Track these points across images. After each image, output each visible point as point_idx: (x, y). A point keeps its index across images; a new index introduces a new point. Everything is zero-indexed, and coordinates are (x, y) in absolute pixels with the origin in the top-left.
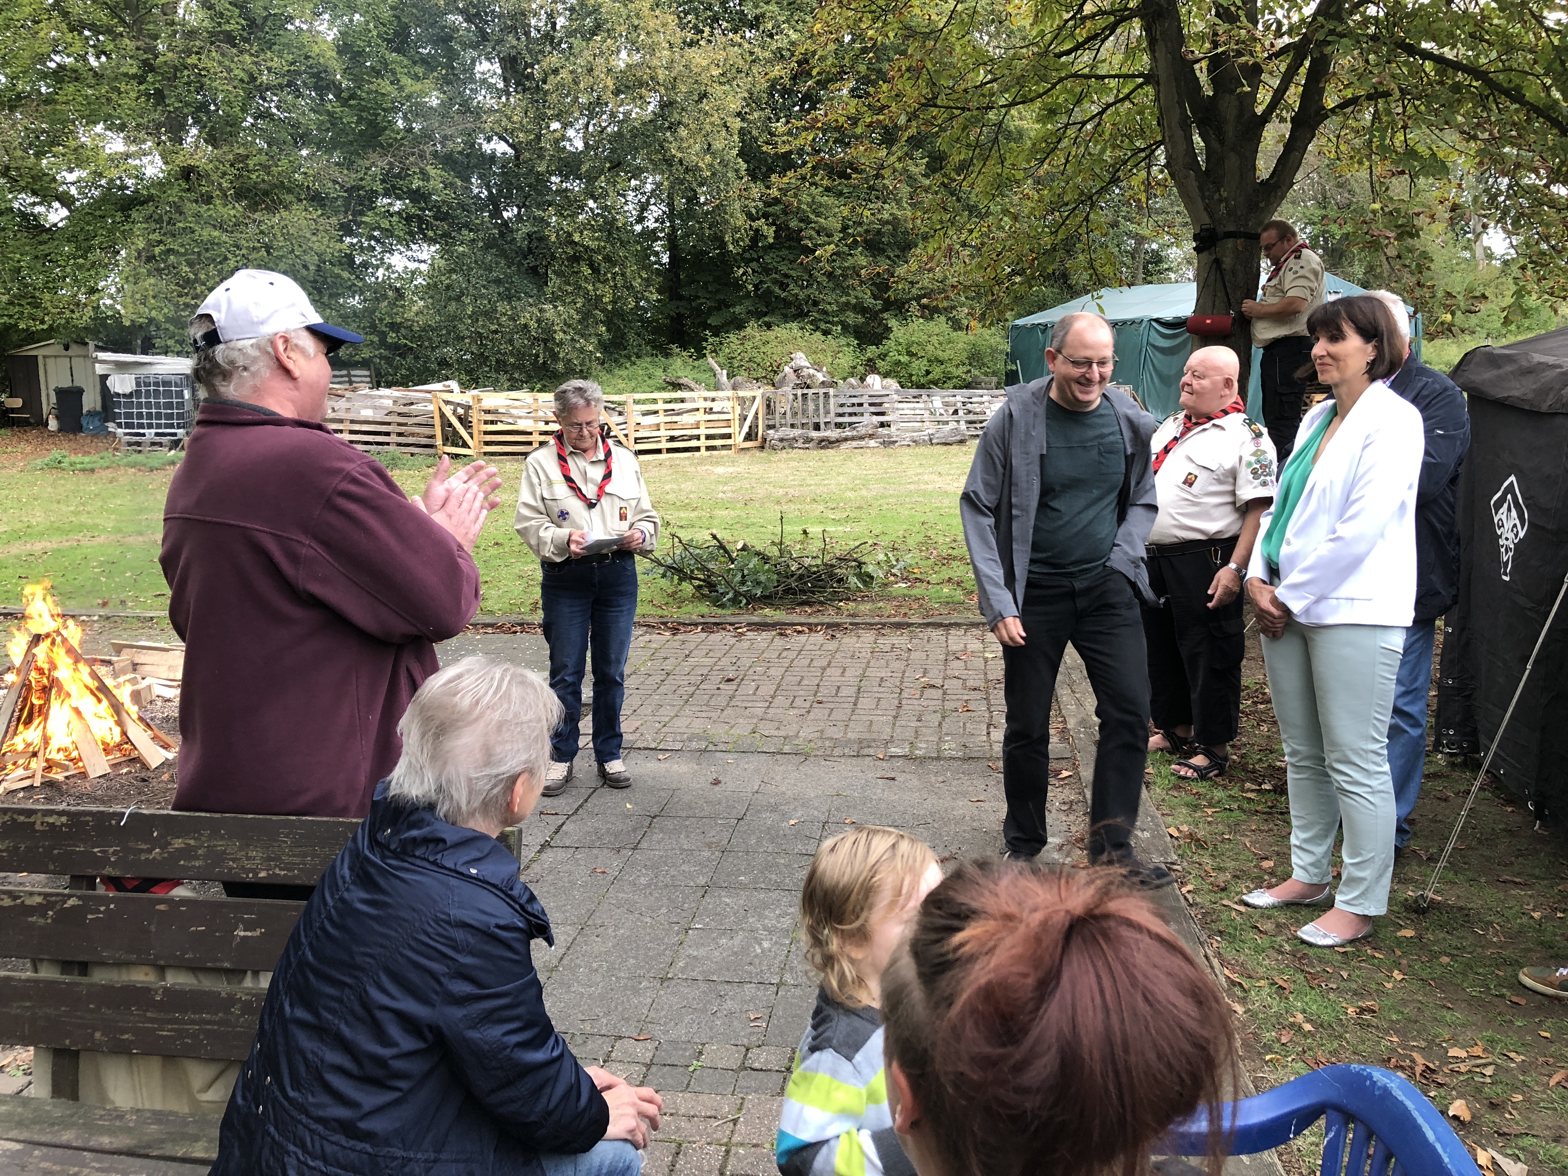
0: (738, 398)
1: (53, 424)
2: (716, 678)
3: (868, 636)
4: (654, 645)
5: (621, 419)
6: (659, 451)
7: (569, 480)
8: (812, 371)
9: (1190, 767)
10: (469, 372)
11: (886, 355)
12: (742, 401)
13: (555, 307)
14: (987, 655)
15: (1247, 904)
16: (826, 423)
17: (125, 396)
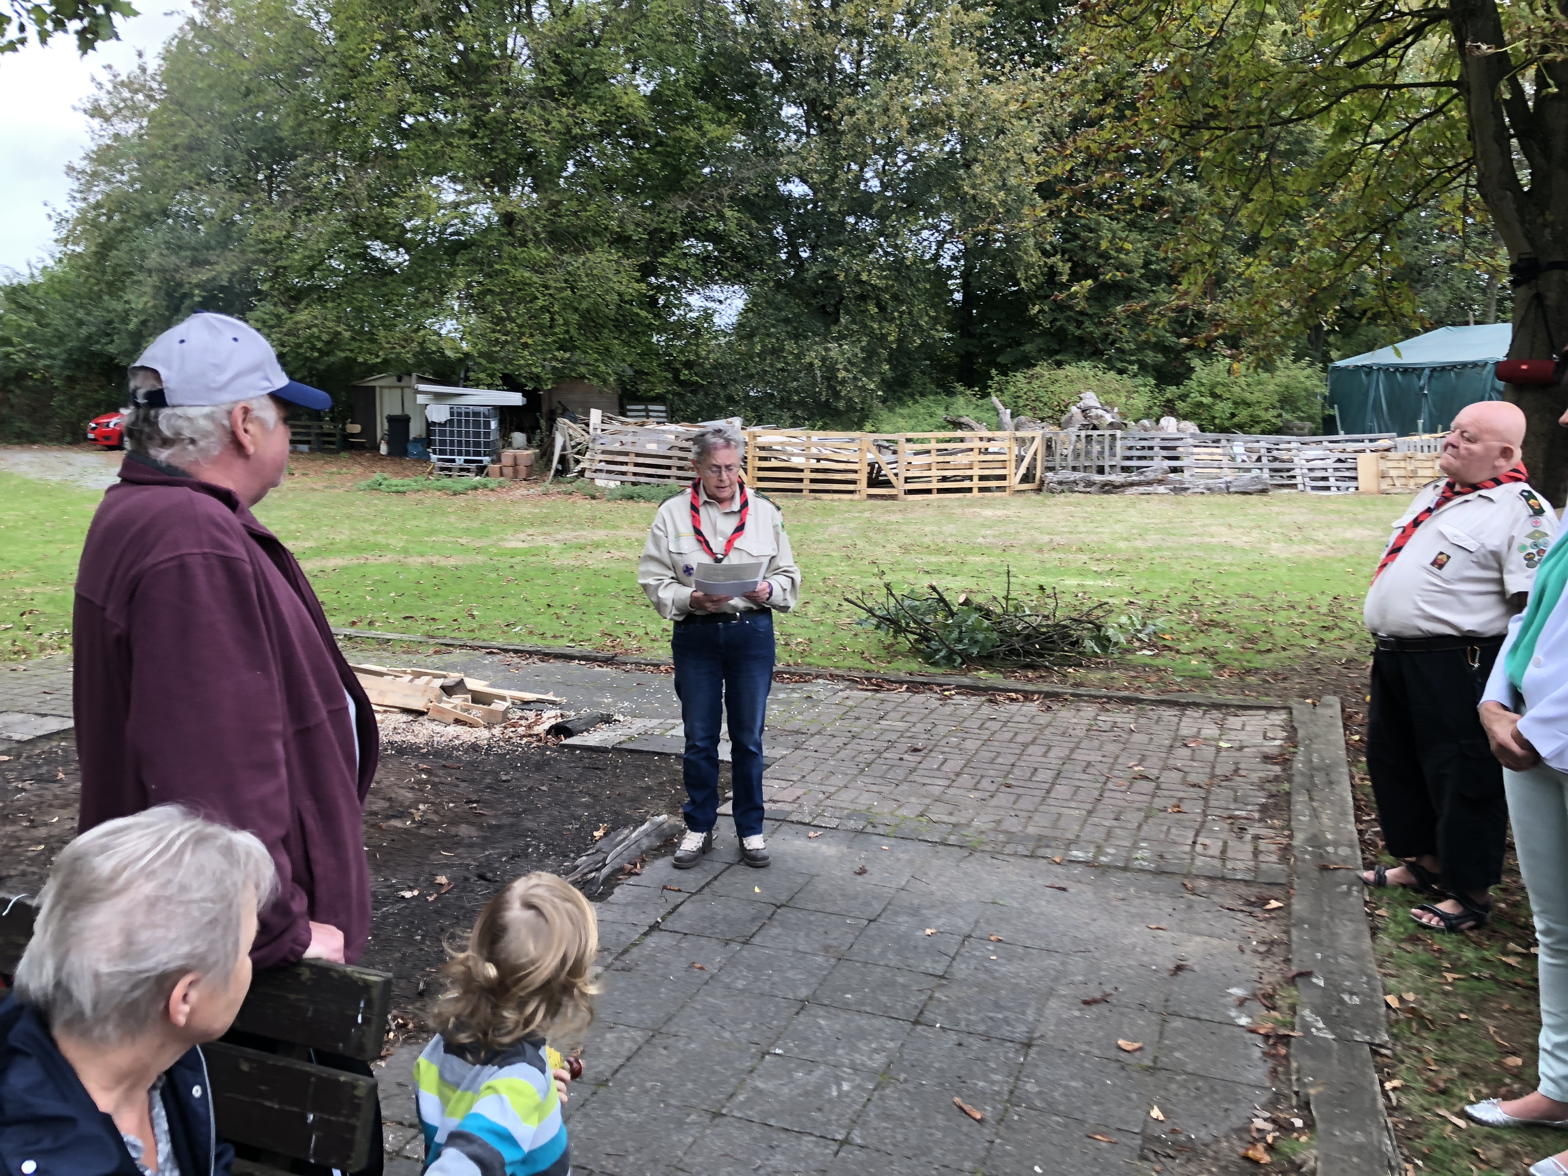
0: (1017, 439)
1: (384, 449)
2: (904, 745)
3: (1089, 711)
4: (850, 703)
5: (893, 458)
6: (929, 491)
7: (698, 532)
8: (1100, 412)
9: (1436, 914)
10: (755, 409)
11: (1187, 396)
12: (1021, 442)
13: (840, 346)
14: (1223, 744)
15: (1469, 1118)
16: (1112, 467)
17: (440, 424)
